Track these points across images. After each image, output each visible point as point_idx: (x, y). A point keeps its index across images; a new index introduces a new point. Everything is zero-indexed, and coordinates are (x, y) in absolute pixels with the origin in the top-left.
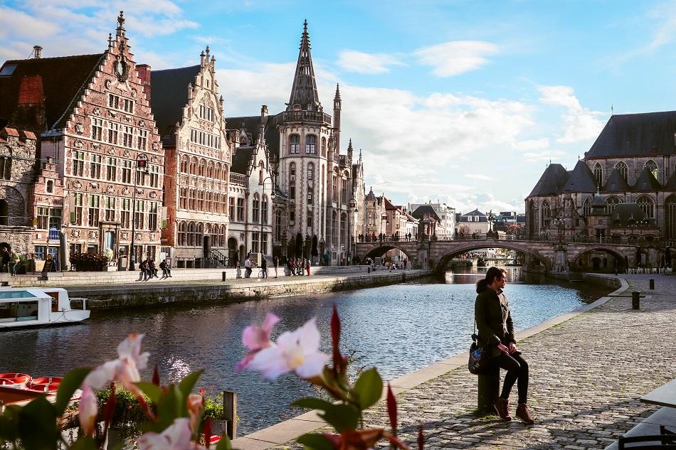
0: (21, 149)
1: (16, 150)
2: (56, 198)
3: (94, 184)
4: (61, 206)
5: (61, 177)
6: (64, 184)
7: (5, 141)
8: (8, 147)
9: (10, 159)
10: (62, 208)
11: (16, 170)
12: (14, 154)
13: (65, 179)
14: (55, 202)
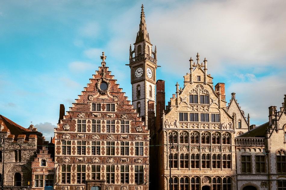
0: (26, 144)
1: (24, 145)
2: (49, 169)
3: (81, 159)
4: (53, 173)
5: (53, 156)
6: (55, 160)
7: (16, 142)
8: (19, 145)
9: (20, 151)
10: (54, 174)
11: (24, 156)
12: (22, 148)
13: (56, 158)
14: (49, 171)
